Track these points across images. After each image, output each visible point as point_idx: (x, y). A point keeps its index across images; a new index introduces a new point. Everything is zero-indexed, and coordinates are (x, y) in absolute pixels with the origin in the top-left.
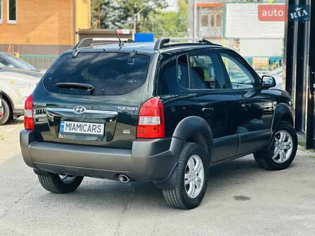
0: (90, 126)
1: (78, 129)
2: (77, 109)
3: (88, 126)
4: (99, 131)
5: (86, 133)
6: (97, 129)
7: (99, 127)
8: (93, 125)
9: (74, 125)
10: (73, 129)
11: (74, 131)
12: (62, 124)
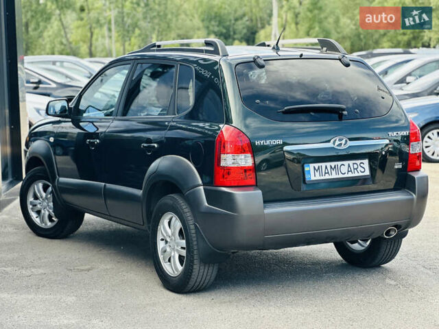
0: (349, 166)
1: (334, 172)
2: (337, 143)
3: (347, 166)
4: (363, 170)
5: (346, 176)
6: (360, 168)
7: (362, 165)
8: (354, 164)
9: (326, 167)
10: (325, 173)
11: (327, 177)
12: (306, 169)
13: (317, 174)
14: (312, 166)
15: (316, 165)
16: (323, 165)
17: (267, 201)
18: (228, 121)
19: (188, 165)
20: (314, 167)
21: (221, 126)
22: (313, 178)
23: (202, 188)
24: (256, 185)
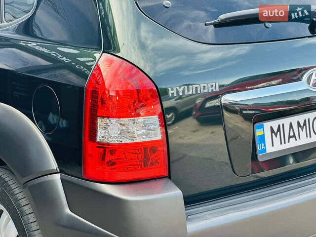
1: (303, 133)
9: (291, 126)
10: (290, 137)
11: (293, 143)
12: (258, 133)
13: (277, 140)
14: (267, 125)
15: (275, 124)
16: (286, 121)
17: (191, 200)
18: (110, 46)
19: (30, 129)
20: (271, 128)
21: (97, 55)
22: (270, 149)
23: (57, 177)
24: (169, 177)
